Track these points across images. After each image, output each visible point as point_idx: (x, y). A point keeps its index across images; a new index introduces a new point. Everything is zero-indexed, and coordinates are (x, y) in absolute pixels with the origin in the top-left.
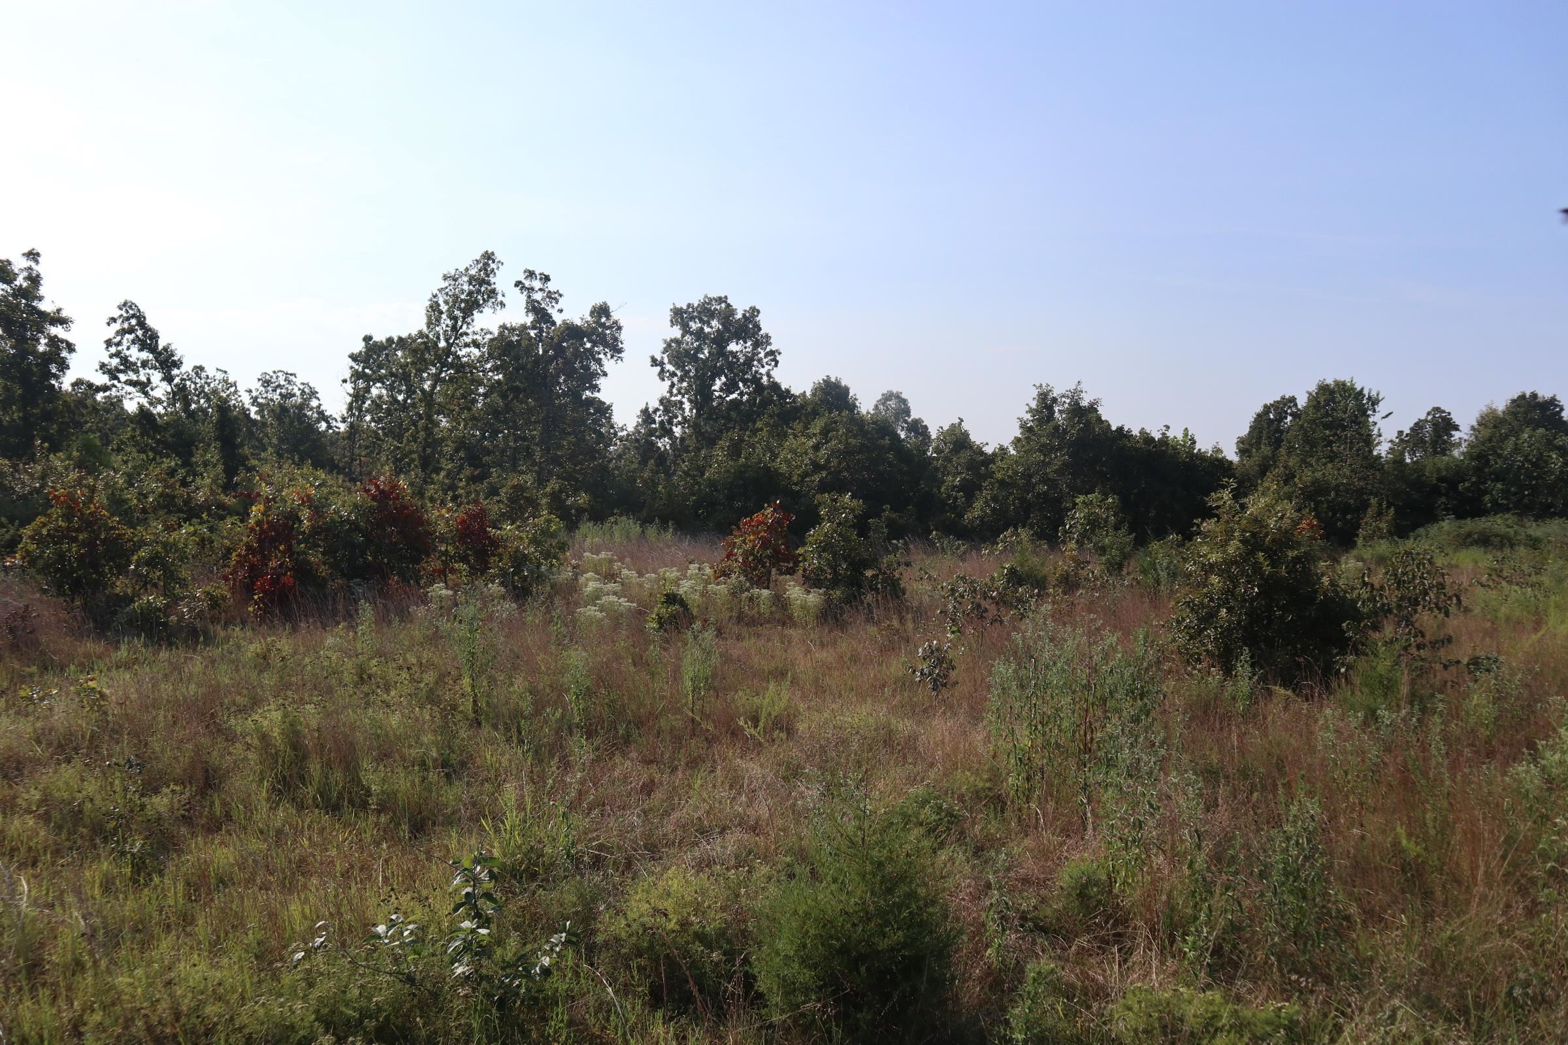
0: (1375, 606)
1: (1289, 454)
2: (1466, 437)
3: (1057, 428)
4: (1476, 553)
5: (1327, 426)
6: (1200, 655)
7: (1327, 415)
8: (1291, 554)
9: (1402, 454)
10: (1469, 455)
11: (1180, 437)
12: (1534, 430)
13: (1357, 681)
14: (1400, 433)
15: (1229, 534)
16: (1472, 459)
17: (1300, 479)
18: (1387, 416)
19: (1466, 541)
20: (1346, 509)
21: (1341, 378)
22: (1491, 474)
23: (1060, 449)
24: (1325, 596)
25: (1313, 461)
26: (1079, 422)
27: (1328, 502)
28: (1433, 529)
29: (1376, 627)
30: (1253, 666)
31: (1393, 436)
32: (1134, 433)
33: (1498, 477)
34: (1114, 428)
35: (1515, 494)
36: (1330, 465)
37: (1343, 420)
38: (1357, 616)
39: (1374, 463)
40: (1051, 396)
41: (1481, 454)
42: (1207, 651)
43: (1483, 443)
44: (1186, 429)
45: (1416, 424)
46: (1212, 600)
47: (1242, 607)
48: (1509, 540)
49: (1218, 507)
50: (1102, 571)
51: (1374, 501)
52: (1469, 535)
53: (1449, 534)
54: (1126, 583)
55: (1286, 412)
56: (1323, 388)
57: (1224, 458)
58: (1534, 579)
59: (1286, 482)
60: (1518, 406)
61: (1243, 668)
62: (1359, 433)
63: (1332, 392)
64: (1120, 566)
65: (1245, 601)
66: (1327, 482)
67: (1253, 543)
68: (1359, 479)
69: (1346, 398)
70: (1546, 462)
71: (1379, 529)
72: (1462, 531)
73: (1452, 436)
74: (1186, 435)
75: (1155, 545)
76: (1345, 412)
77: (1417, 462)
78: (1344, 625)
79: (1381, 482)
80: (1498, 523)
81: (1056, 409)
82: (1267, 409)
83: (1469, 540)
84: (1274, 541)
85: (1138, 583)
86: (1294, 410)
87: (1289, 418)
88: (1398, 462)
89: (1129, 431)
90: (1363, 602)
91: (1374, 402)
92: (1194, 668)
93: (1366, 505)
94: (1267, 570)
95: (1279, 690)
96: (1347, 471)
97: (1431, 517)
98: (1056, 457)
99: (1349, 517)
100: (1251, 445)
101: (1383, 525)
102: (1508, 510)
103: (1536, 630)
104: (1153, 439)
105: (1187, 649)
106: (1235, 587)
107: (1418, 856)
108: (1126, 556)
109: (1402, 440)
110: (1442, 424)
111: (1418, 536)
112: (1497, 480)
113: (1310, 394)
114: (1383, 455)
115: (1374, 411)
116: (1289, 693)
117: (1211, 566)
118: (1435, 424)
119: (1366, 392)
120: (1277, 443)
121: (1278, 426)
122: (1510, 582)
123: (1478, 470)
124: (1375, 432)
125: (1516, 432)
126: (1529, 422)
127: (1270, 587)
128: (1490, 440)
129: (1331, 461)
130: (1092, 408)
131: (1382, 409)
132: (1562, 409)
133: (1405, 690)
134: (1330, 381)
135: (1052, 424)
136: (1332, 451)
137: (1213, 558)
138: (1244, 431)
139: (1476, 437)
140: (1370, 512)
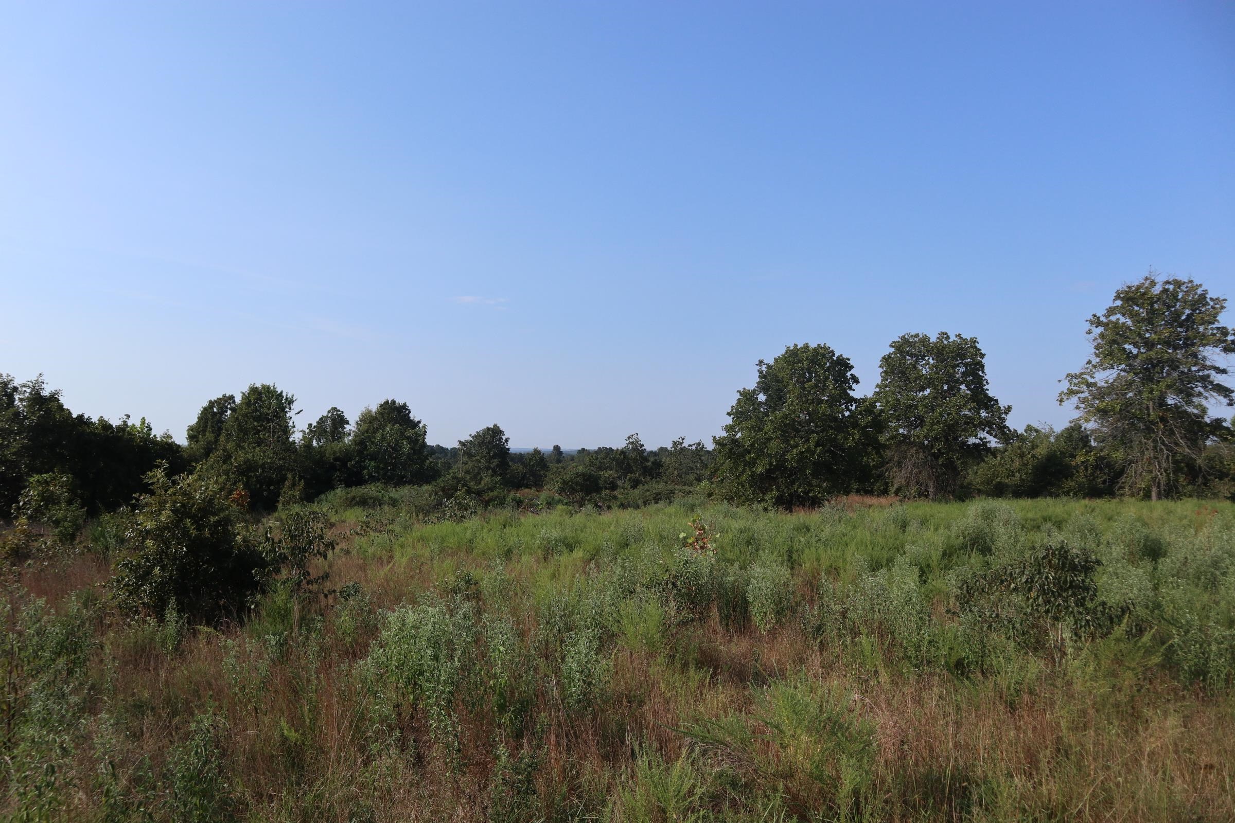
0: (275, 555)
1: (227, 441)
2: (354, 429)
3: (17, 414)
4: (358, 511)
5: (257, 419)
6: (137, 607)
7: (256, 410)
8: (212, 519)
9: (311, 440)
10: (354, 441)
11: (138, 424)
12: (393, 425)
13: (264, 613)
14: (310, 425)
15: (162, 504)
16: (356, 444)
17: (236, 459)
18: (299, 413)
19: (352, 503)
20: (270, 482)
21: (267, 383)
22: (367, 455)
23: (19, 433)
24: (239, 550)
25: (246, 445)
26: (39, 410)
27: (257, 476)
28: (331, 495)
29: (278, 571)
30: (179, 612)
31: (305, 428)
32: (93, 421)
33: (373, 457)
34: (74, 416)
35: (383, 469)
36: (258, 449)
37: (268, 414)
38: (262, 564)
39: (290, 447)
40: (11, 385)
41: (361, 442)
42: (143, 603)
43: (363, 434)
44: (144, 418)
45: (321, 419)
46: (148, 560)
47: (174, 564)
48: (379, 501)
49: (153, 484)
50: (55, 542)
51: (289, 475)
52: (354, 498)
53: (340, 498)
54: (77, 551)
55: (226, 407)
56: (254, 390)
57: (173, 442)
58: (391, 527)
59: (225, 462)
60: (384, 409)
61: (171, 615)
62: (279, 425)
63: (260, 393)
64: (73, 537)
65: (176, 559)
66: (256, 462)
67: (181, 513)
68: (280, 459)
69: (270, 398)
70: (400, 447)
71: (294, 496)
72: (349, 496)
73: (345, 428)
74: (143, 422)
75: (106, 517)
76: (269, 409)
77: (321, 447)
78: (253, 571)
79: (295, 461)
80: (371, 490)
81: (17, 397)
82: (212, 404)
83: (353, 502)
84: (199, 509)
85: (89, 550)
86: (233, 405)
87: (229, 412)
88: (308, 446)
89: (89, 419)
90: (267, 553)
91: (290, 402)
92: (133, 619)
93: (284, 479)
94: (194, 532)
95: (203, 629)
96: (270, 453)
97: (329, 486)
98: (15, 440)
99: (272, 488)
100: (199, 433)
101: (296, 493)
102: (378, 480)
103: (389, 562)
104: (111, 426)
105: (126, 604)
106: (168, 548)
107: (297, 740)
108: (78, 528)
109: (311, 431)
110: (337, 420)
111: (321, 500)
112: (371, 459)
113: (244, 394)
114: (297, 441)
115: (290, 409)
116: (211, 630)
117: (148, 532)
118: (333, 420)
119: (284, 394)
120: (218, 431)
121: (221, 417)
122: (375, 531)
123: (360, 453)
124: (291, 424)
125: (383, 427)
126: (390, 420)
127: (196, 546)
128: (367, 432)
129: (259, 445)
130: (53, 398)
131: (295, 407)
132: (410, 412)
133: (296, 615)
134: (258, 385)
135: (11, 410)
136: (259, 438)
137: (149, 525)
138: (194, 421)
139: (359, 429)
140: (287, 483)
